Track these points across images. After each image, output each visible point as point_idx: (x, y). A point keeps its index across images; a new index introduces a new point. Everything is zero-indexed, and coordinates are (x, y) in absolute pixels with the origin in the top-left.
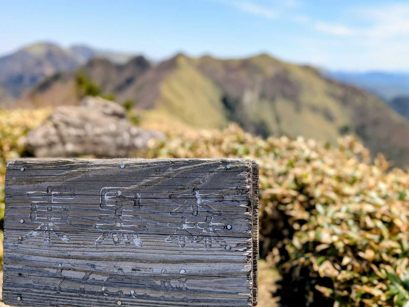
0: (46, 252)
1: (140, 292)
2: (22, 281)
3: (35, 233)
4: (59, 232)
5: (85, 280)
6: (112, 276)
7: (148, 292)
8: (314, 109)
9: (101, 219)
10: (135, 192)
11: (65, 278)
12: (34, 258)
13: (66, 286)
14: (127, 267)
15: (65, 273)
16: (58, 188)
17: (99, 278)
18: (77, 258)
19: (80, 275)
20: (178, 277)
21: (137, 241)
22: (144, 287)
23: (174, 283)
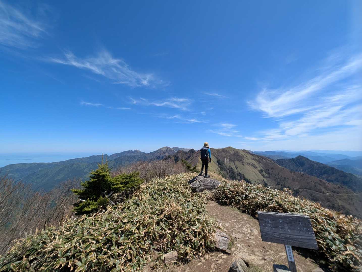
0: (270, 231)
1: (292, 241)
2: (266, 237)
3: (267, 227)
4: (272, 227)
5: (279, 238)
6: (285, 237)
7: (294, 241)
8: (249, 164)
9: (280, 226)
10: (286, 221)
11: (275, 237)
12: (268, 232)
13: (275, 238)
14: (288, 236)
15: (275, 236)
16: (270, 219)
17: (282, 237)
18: (277, 233)
19: (278, 236)
20: (300, 239)
21: (289, 231)
22: (293, 240)
23: (299, 240)
